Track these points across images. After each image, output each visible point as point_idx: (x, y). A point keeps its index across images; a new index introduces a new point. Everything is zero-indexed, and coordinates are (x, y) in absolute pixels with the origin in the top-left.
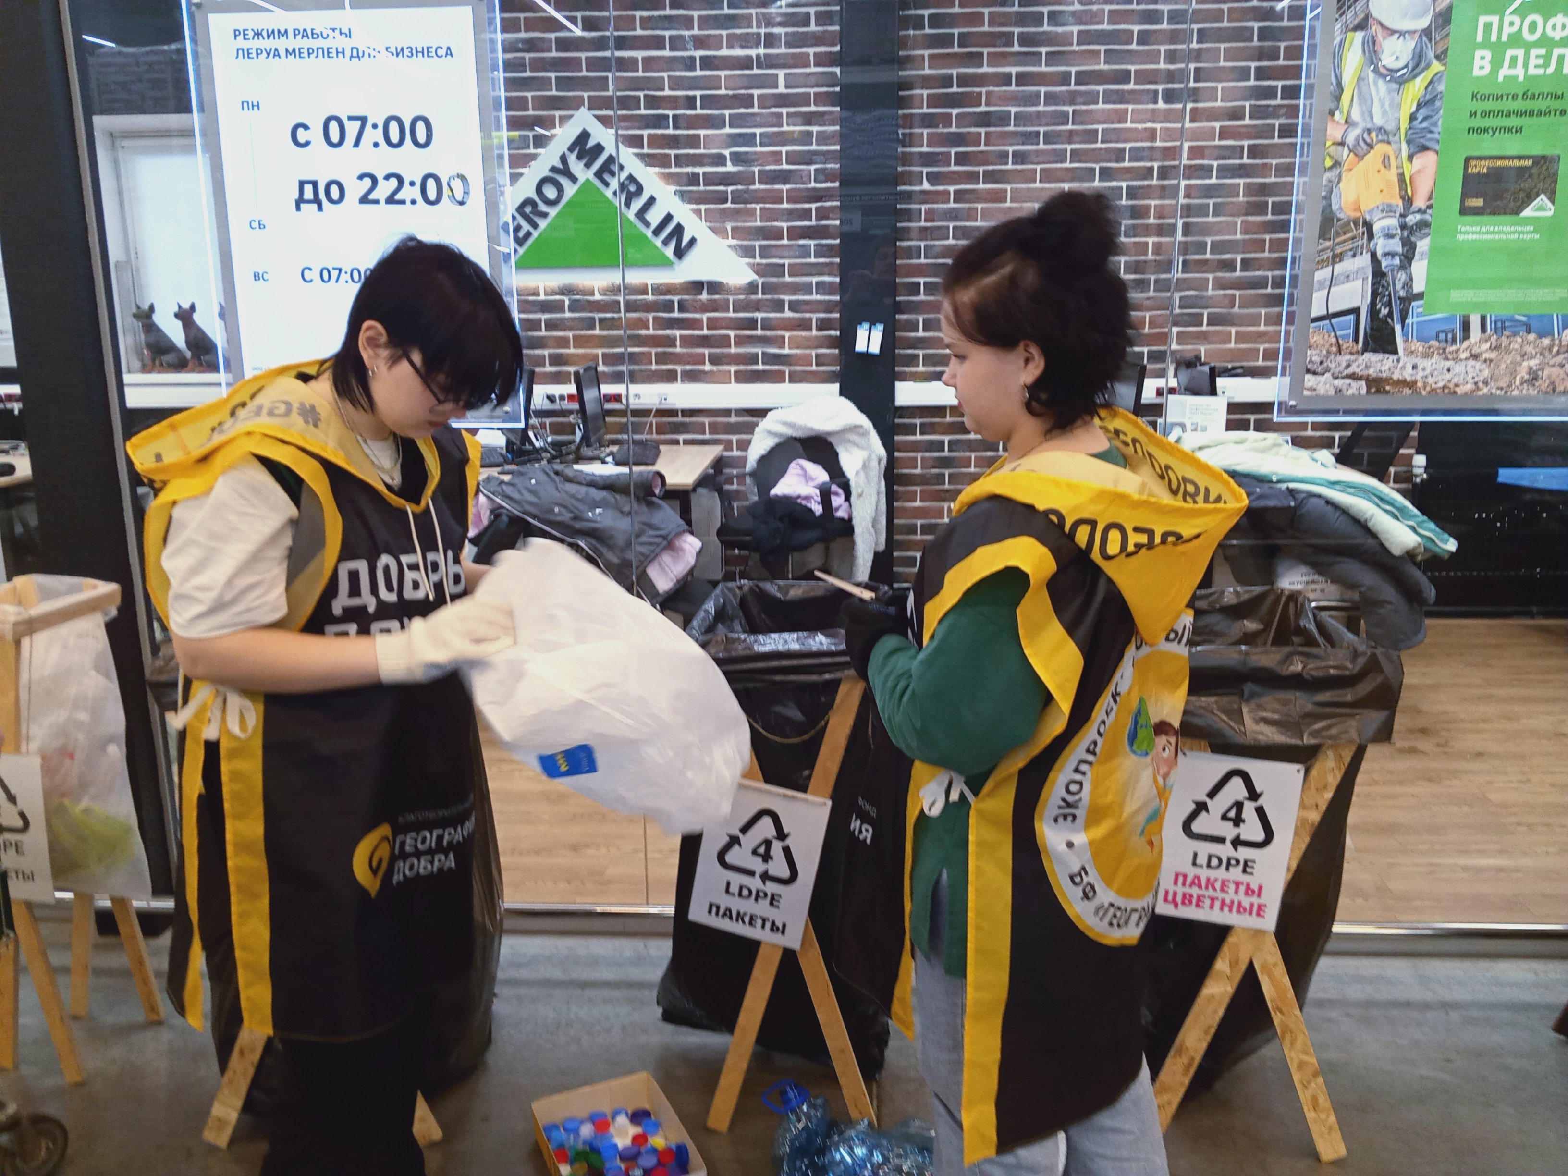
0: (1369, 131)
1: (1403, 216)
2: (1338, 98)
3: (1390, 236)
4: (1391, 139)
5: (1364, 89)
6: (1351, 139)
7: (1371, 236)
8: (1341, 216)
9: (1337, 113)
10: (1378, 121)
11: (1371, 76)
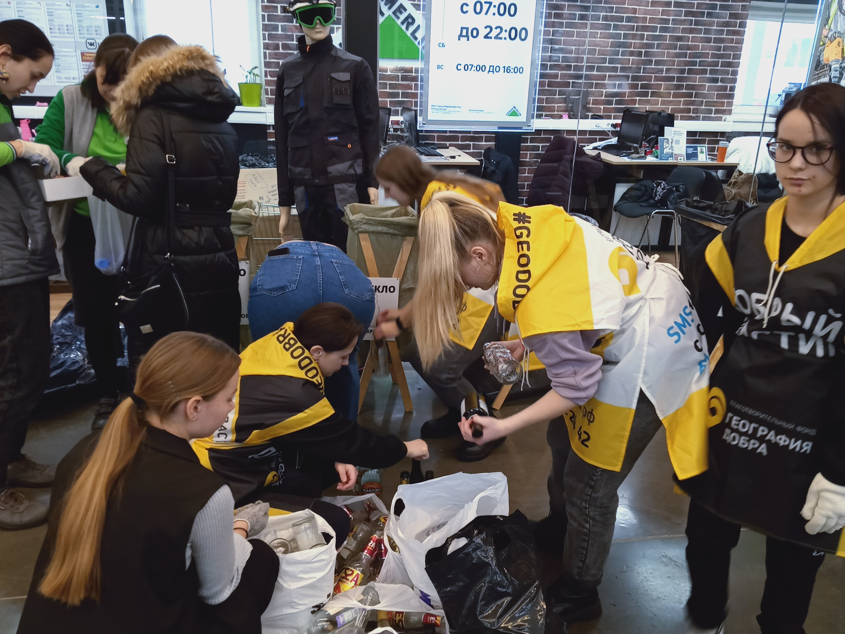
0: (836, 33)
1: (841, 64)
2: (828, 21)
3: (836, 71)
4: (842, 36)
5: (836, 17)
6: (829, 36)
7: (830, 70)
8: (822, 63)
9: (827, 26)
10: (839, 29)
11: (839, 13)
